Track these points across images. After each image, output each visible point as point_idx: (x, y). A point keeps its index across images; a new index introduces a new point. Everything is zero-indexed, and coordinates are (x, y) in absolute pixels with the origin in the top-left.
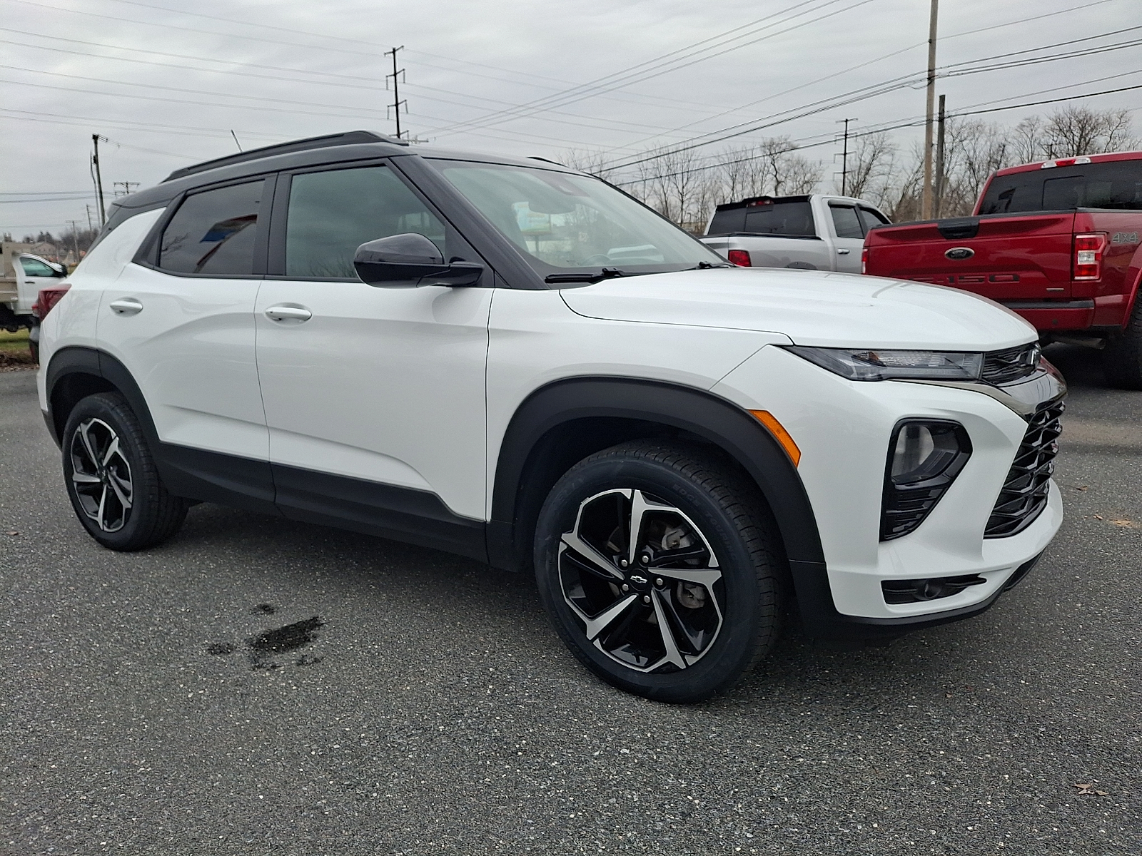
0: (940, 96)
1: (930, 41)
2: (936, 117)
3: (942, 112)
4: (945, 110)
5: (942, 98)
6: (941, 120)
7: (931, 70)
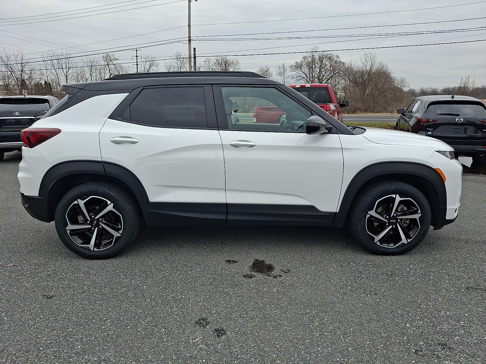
0: (194, 48)
1: (189, 26)
2: (193, 56)
3: (195, 55)
4: (196, 54)
5: (195, 49)
6: (195, 58)
7: (189, 37)
